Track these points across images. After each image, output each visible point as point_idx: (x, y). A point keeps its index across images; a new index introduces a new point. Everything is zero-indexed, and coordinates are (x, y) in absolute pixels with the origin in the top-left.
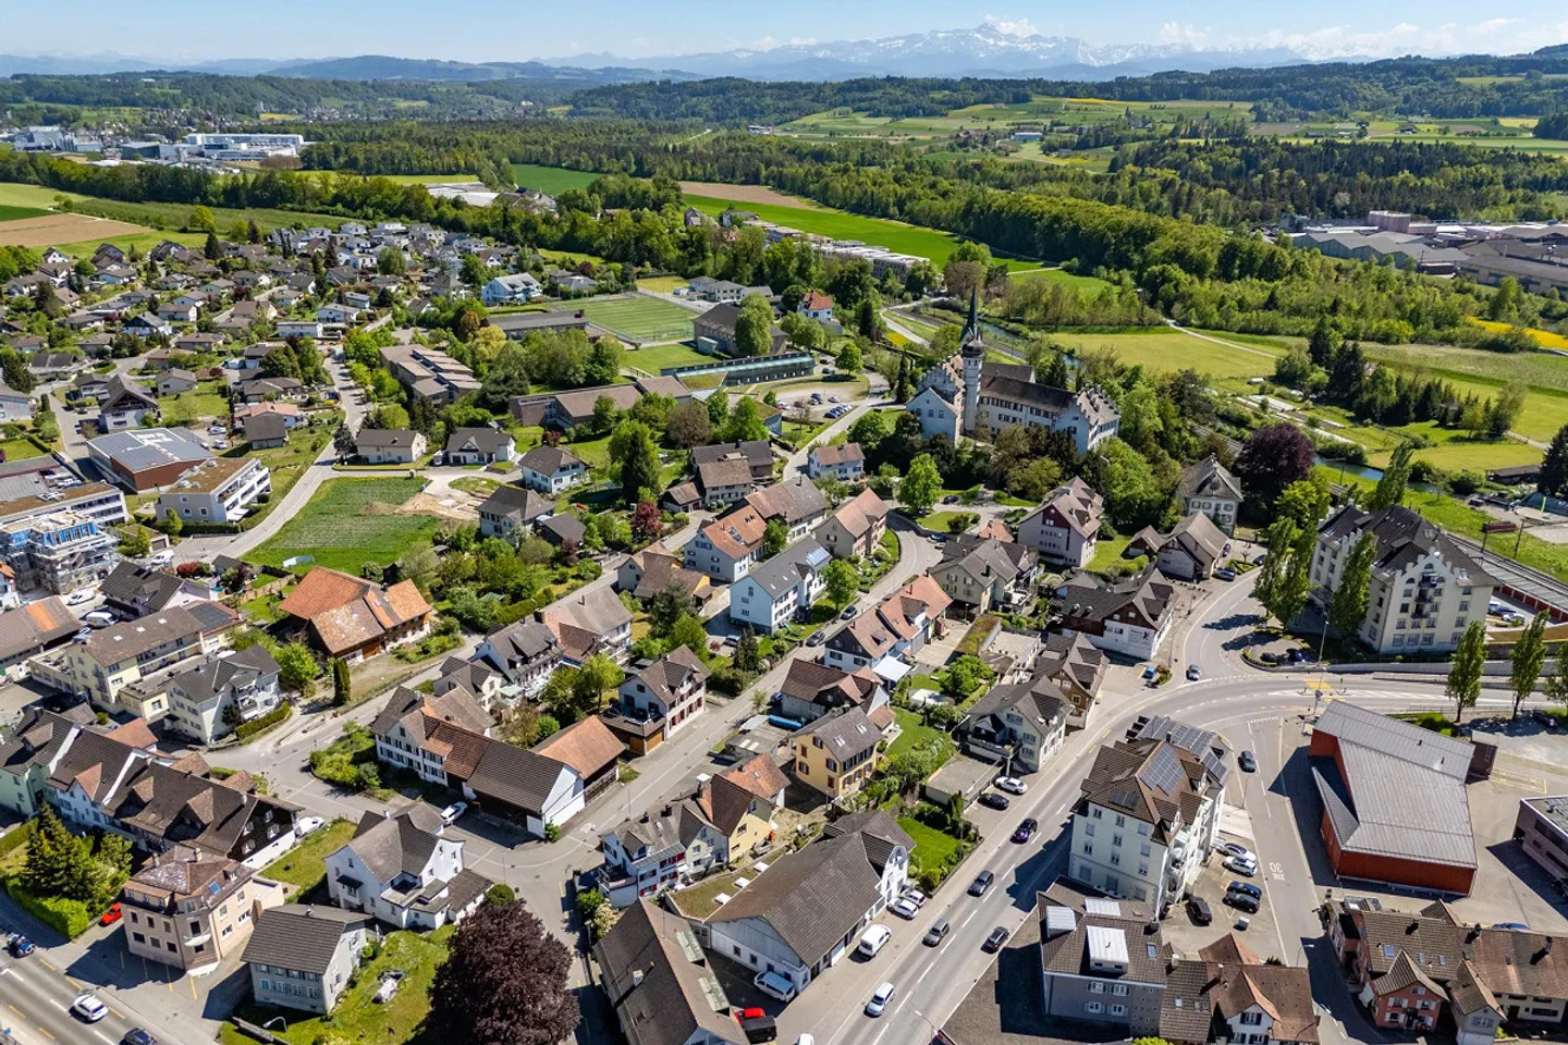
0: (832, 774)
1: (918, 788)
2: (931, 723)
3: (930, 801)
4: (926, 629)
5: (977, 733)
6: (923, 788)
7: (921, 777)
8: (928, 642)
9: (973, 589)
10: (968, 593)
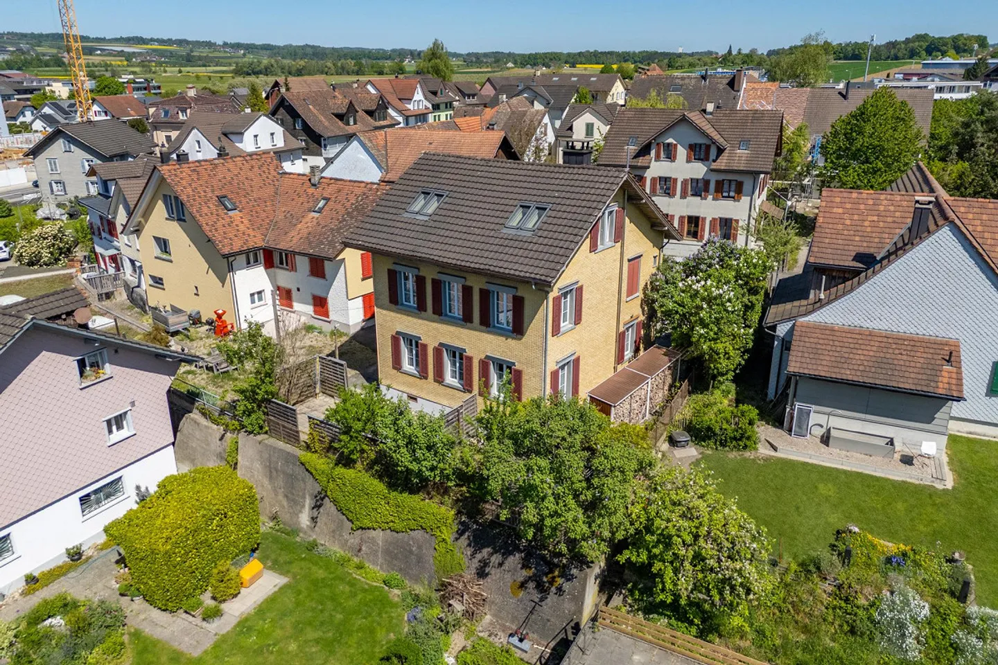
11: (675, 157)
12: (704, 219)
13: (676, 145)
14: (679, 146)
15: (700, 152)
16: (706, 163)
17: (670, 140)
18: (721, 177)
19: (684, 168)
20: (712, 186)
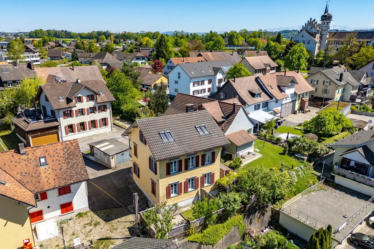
0: (155, 178)
1: (268, 214)
2: (292, 154)
3: (283, 231)
4: (294, 101)
5: (345, 163)
6: (276, 215)
7: (275, 200)
8: (294, 113)
9: (329, 88)
10: (326, 91)
11: (83, 101)
12: (97, 120)
13: (82, 97)
14: (83, 97)
15: (91, 98)
16: (94, 101)
17: (80, 95)
18: (100, 105)
19: (86, 104)
20: (97, 108)
